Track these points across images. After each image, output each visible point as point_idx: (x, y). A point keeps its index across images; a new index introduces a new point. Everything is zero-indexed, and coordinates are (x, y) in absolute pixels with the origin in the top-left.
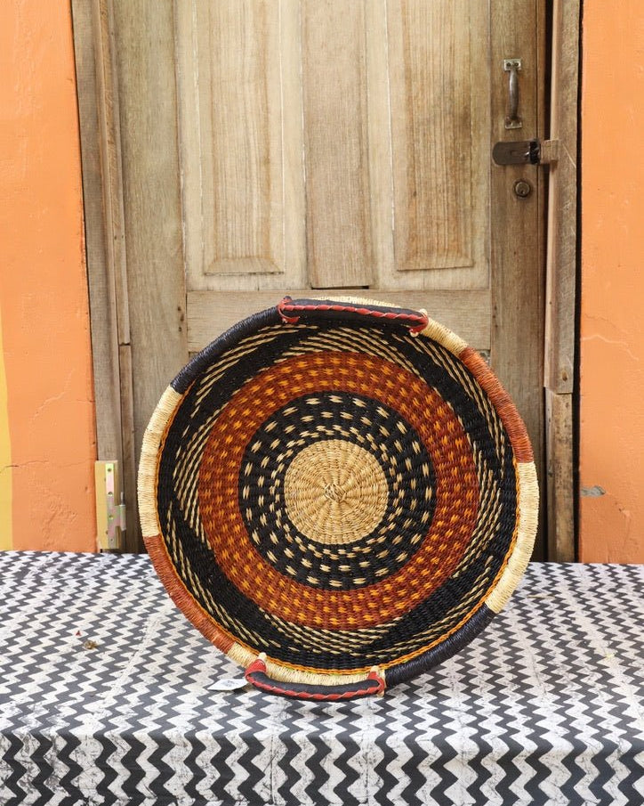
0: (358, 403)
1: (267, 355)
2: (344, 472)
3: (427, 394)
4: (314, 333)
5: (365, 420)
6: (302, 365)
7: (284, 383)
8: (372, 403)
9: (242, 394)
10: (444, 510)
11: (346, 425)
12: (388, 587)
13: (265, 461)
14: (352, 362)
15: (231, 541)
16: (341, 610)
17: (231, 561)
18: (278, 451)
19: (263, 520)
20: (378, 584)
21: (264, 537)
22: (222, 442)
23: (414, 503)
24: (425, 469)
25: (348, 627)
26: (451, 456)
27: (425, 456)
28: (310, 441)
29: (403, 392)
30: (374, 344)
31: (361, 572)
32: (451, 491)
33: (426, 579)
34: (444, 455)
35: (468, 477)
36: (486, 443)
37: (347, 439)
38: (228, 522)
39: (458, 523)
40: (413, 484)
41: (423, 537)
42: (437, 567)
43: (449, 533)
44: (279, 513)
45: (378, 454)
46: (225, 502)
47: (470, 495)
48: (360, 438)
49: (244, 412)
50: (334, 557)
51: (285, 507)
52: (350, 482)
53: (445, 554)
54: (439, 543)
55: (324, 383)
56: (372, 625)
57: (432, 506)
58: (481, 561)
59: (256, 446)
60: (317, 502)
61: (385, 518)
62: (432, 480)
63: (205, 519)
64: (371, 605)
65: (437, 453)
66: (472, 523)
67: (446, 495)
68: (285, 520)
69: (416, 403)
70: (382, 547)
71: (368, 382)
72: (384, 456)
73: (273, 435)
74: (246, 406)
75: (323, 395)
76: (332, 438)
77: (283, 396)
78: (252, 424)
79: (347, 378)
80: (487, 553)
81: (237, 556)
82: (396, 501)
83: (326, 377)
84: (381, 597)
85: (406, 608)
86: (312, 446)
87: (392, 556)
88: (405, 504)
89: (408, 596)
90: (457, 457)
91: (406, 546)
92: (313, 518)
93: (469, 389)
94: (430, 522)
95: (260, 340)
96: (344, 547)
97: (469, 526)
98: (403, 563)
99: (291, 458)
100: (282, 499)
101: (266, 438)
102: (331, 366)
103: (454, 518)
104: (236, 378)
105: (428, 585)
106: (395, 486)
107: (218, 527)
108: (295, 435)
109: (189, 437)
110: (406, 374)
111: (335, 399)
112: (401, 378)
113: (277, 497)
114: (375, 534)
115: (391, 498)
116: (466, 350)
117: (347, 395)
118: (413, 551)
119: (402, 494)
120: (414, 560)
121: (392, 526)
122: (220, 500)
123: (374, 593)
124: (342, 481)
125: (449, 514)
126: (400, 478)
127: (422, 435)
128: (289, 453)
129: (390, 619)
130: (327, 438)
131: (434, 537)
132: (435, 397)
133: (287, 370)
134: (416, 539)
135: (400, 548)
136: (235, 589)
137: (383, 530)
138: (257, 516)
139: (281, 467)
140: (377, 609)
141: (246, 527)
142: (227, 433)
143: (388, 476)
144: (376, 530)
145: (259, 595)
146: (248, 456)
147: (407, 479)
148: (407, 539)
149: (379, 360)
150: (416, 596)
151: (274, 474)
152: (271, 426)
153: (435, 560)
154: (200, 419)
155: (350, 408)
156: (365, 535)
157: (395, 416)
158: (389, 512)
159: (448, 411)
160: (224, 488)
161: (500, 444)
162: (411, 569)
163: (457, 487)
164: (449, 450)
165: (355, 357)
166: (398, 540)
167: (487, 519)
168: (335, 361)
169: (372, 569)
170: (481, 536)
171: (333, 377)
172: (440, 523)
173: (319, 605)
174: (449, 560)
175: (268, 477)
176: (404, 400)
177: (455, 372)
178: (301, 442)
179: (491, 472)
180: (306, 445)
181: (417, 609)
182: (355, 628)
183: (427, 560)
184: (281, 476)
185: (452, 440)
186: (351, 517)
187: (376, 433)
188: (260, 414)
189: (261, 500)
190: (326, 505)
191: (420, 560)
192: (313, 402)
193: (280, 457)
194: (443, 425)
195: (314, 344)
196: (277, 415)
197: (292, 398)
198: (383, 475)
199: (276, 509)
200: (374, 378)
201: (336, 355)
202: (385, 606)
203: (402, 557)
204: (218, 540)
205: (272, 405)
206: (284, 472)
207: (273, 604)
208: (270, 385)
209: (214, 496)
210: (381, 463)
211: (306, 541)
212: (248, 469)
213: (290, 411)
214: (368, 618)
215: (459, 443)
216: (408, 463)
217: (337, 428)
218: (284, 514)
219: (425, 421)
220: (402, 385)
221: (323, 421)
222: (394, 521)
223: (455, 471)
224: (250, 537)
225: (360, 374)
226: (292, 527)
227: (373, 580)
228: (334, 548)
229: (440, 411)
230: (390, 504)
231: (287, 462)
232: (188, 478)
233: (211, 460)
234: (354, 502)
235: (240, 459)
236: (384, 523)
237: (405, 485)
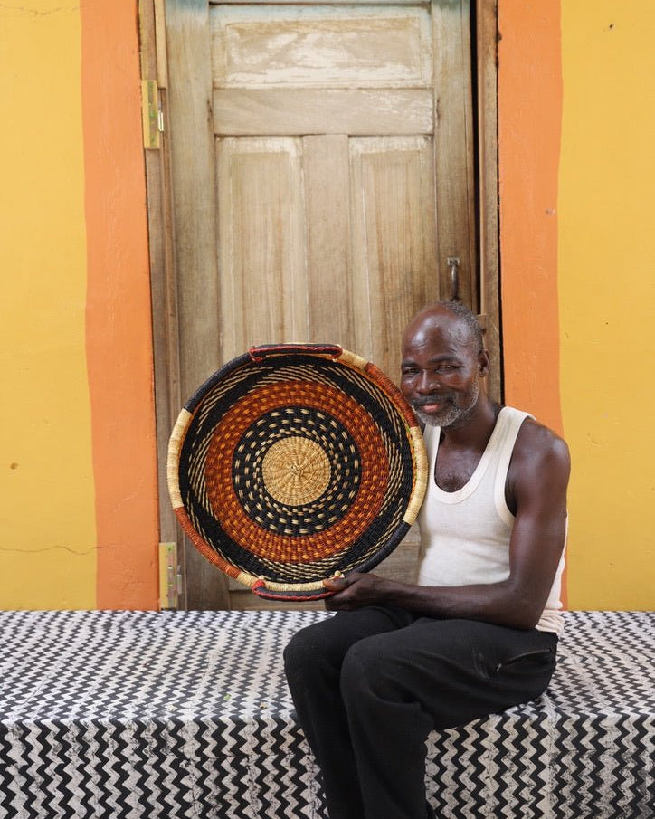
0: (304, 411)
1: (243, 388)
2: (300, 457)
3: (347, 401)
4: (272, 371)
5: (310, 422)
6: (265, 392)
7: (255, 405)
8: (313, 411)
9: (228, 416)
10: (368, 473)
11: (299, 426)
12: (338, 528)
13: (248, 457)
14: (297, 386)
15: (230, 513)
16: (309, 548)
17: (233, 527)
18: (255, 449)
19: (251, 496)
20: (331, 528)
21: (253, 506)
22: (218, 448)
23: (348, 471)
24: (352, 449)
25: (315, 559)
26: (367, 438)
27: (351, 441)
28: (276, 440)
29: (332, 401)
30: (310, 374)
31: (319, 522)
32: (371, 460)
33: (362, 520)
34: (363, 438)
35: (380, 450)
36: (388, 427)
37: (300, 436)
38: (227, 501)
39: (378, 481)
40: (346, 459)
41: (357, 493)
42: (368, 511)
43: (372, 488)
44: (261, 490)
45: (321, 442)
46: (224, 488)
47: (382, 461)
48: (308, 434)
49: (231, 427)
50: (300, 514)
51: (264, 485)
52: (305, 462)
53: (372, 501)
54: (367, 495)
55: (281, 402)
56: (331, 555)
57: (359, 472)
58: (395, 503)
59: (241, 448)
60: (285, 478)
61: (330, 483)
62: (358, 456)
63: (212, 500)
64: (328, 542)
65: (359, 437)
66: (386, 478)
67: (367, 464)
68: (266, 494)
69: (341, 407)
70: (330, 503)
71: (309, 398)
72: (325, 443)
73: (251, 439)
74: (232, 423)
75: (281, 410)
76: (290, 436)
77: (255, 413)
78: (237, 434)
79: (296, 397)
80: (398, 497)
81: (235, 523)
82: (336, 472)
83: (281, 398)
84: (334, 536)
85: (352, 541)
86: (277, 443)
87: (338, 508)
88: (342, 472)
89: (352, 532)
90: (371, 438)
91: (346, 500)
92: (284, 489)
93: (373, 394)
94: (360, 482)
95: (237, 380)
96: (306, 506)
97: (385, 481)
98: (345, 512)
99: (265, 453)
100: (262, 480)
101: (247, 442)
102: (284, 391)
103: (375, 478)
104: (223, 405)
105: (363, 524)
106: (335, 461)
107: (221, 504)
108: (266, 437)
109: (197, 447)
110: (333, 390)
111: (289, 411)
112: (330, 392)
113: (259, 480)
114: (325, 495)
115: (333, 470)
116: (368, 364)
117: (297, 408)
118: (351, 502)
119: (339, 466)
120: (353, 508)
121: (335, 488)
122: (220, 486)
123: (329, 534)
124: (300, 462)
125: (371, 476)
126: (337, 456)
127: (347, 427)
128: (263, 449)
129: (342, 549)
130: (286, 436)
131: (364, 492)
132: (353, 403)
133: (256, 396)
134: (352, 495)
135: (342, 502)
136: (236, 544)
137: (330, 492)
138: (246, 494)
139: (259, 460)
140: (333, 545)
141: (240, 502)
142: (221, 442)
143: (329, 456)
144: (326, 492)
145: (253, 546)
146: (236, 455)
147: (341, 456)
148: (346, 496)
149: (315, 384)
150: (357, 532)
151: (255, 464)
152: (249, 434)
153: (366, 507)
154: (203, 435)
155: (300, 415)
156: (318, 496)
157: (329, 417)
158: (332, 479)
159: (362, 410)
160: (222, 478)
161: (397, 425)
162: (351, 515)
163: (374, 458)
164: (366, 435)
165: (299, 383)
166: (340, 497)
167: (395, 474)
168: (287, 387)
169: (326, 518)
170: (393, 486)
171: (286, 398)
172: (366, 482)
173: (294, 548)
174: (375, 505)
175: (251, 467)
176: (333, 406)
177: (362, 385)
178: (270, 441)
179: (394, 444)
180: (274, 443)
181: (359, 541)
182: (320, 559)
183: (361, 507)
184: (260, 465)
185: (366, 428)
186: (308, 485)
187: (318, 429)
188: (241, 427)
189: (248, 483)
190: (292, 480)
191: (356, 508)
192: (275, 414)
193: (258, 453)
194: (360, 419)
195: (273, 378)
196: (253, 426)
197: (261, 414)
198: (325, 455)
199: (259, 488)
200: (312, 395)
201: (287, 383)
202: (338, 542)
203: (344, 508)
204: (222, 514)
205: (249, 420)
206: (261, 462)
207: (263, 551)
208: (246, 407)
209: (216, 485)
210: (324, 448)
211: (281, 506)
212: (237, 464)
213: (260, 422)
214: (327, 551)
215: (371, 429)
216: (341, 445)
217: (293, 429)
218: (264, 490)
219: (348, 418)
220: (330, 397)
221: (283, 426)
222: (336, 485)
223: (371, 447)
224: (243, 508)
225: (303, 393)
226: (270, 498)
227: (328, 526)
228: (300, 508)
229: (357, 411)
230: (332, 474)
231: (262, 455)
232: (199, 474)
233: (212, 461)
234: (309, 475)
235: (231, 458)
236: (330, 487)
237: (341, 461)
